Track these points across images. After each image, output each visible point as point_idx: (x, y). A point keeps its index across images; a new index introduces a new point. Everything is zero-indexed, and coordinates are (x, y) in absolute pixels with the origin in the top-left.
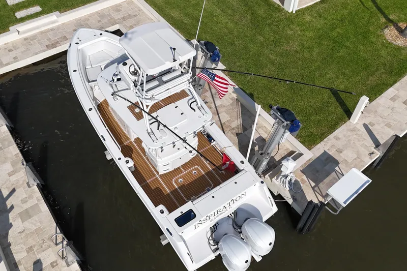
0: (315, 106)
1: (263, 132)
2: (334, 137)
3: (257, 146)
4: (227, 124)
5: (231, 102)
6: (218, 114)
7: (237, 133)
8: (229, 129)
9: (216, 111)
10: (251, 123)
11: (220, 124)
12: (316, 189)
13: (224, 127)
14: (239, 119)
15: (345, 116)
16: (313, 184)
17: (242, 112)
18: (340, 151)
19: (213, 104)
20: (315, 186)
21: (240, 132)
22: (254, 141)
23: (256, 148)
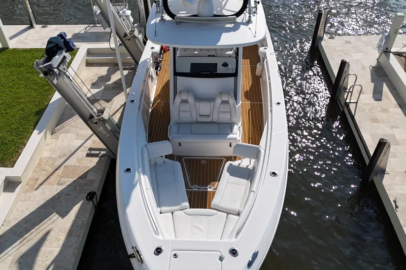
22: (103, 88)
23: (110, 83)
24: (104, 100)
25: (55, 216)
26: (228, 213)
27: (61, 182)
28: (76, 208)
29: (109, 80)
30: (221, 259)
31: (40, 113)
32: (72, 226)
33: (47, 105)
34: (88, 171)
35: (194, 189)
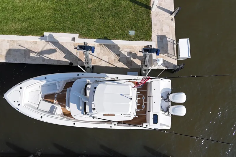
0: (134, 17)
1: (127, 49)
2: (154, 26)
3: (131, 58)
4: (110, 60)
5: (99, 48)
6: (102, 60)
7: (118, 60)
8: (114, 62)
9: (99, 59)
10: (118, 50)
11: (108, 63)
12: (169, 55)
13: (111, 63)
14: (112, 53)
15: (148, 10)
16: (167, 54)
17: (109, 49)
18: (162, 30)
19: (94, 57)
20: (168, 55)
21: (119, 59)
22: (128, 57)
23: (132, 59)
24: (120, 59)
25: (64, 55)
26: (39, 105)
27: (77, 53)
28: (67, 60)
29: (134, 58)
30: (18, 102)
31: (105, 38)
32: (61, 61)
33: (110, 40)
34: (82, 61)
35: (55, 96)
